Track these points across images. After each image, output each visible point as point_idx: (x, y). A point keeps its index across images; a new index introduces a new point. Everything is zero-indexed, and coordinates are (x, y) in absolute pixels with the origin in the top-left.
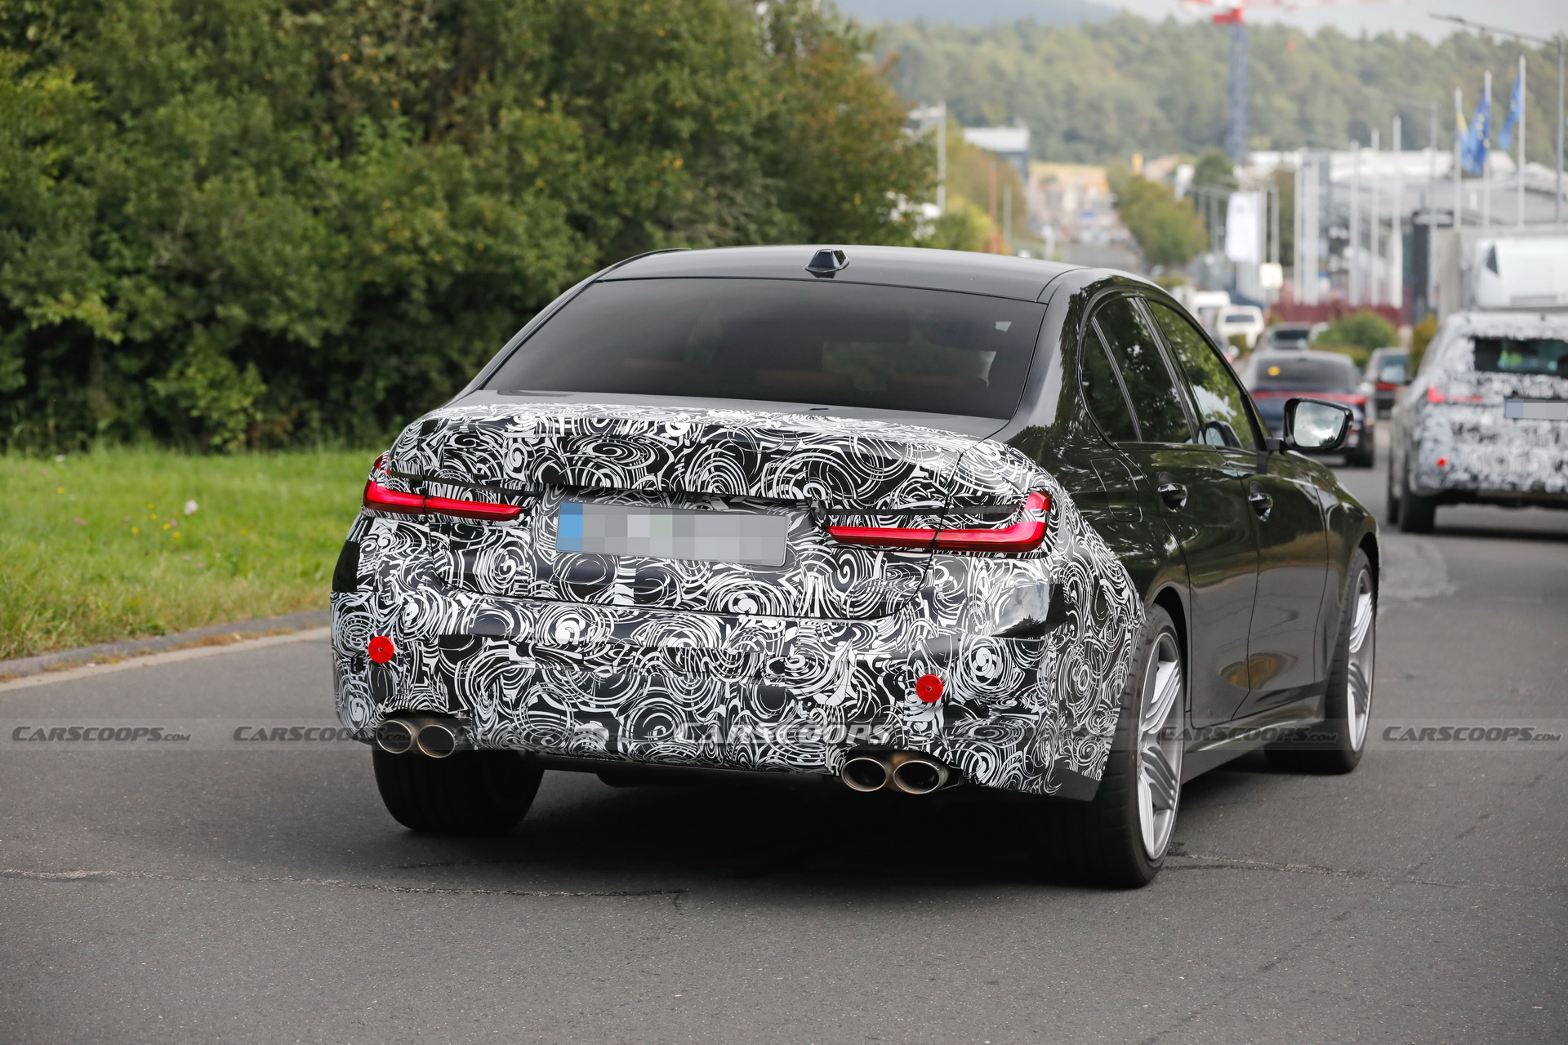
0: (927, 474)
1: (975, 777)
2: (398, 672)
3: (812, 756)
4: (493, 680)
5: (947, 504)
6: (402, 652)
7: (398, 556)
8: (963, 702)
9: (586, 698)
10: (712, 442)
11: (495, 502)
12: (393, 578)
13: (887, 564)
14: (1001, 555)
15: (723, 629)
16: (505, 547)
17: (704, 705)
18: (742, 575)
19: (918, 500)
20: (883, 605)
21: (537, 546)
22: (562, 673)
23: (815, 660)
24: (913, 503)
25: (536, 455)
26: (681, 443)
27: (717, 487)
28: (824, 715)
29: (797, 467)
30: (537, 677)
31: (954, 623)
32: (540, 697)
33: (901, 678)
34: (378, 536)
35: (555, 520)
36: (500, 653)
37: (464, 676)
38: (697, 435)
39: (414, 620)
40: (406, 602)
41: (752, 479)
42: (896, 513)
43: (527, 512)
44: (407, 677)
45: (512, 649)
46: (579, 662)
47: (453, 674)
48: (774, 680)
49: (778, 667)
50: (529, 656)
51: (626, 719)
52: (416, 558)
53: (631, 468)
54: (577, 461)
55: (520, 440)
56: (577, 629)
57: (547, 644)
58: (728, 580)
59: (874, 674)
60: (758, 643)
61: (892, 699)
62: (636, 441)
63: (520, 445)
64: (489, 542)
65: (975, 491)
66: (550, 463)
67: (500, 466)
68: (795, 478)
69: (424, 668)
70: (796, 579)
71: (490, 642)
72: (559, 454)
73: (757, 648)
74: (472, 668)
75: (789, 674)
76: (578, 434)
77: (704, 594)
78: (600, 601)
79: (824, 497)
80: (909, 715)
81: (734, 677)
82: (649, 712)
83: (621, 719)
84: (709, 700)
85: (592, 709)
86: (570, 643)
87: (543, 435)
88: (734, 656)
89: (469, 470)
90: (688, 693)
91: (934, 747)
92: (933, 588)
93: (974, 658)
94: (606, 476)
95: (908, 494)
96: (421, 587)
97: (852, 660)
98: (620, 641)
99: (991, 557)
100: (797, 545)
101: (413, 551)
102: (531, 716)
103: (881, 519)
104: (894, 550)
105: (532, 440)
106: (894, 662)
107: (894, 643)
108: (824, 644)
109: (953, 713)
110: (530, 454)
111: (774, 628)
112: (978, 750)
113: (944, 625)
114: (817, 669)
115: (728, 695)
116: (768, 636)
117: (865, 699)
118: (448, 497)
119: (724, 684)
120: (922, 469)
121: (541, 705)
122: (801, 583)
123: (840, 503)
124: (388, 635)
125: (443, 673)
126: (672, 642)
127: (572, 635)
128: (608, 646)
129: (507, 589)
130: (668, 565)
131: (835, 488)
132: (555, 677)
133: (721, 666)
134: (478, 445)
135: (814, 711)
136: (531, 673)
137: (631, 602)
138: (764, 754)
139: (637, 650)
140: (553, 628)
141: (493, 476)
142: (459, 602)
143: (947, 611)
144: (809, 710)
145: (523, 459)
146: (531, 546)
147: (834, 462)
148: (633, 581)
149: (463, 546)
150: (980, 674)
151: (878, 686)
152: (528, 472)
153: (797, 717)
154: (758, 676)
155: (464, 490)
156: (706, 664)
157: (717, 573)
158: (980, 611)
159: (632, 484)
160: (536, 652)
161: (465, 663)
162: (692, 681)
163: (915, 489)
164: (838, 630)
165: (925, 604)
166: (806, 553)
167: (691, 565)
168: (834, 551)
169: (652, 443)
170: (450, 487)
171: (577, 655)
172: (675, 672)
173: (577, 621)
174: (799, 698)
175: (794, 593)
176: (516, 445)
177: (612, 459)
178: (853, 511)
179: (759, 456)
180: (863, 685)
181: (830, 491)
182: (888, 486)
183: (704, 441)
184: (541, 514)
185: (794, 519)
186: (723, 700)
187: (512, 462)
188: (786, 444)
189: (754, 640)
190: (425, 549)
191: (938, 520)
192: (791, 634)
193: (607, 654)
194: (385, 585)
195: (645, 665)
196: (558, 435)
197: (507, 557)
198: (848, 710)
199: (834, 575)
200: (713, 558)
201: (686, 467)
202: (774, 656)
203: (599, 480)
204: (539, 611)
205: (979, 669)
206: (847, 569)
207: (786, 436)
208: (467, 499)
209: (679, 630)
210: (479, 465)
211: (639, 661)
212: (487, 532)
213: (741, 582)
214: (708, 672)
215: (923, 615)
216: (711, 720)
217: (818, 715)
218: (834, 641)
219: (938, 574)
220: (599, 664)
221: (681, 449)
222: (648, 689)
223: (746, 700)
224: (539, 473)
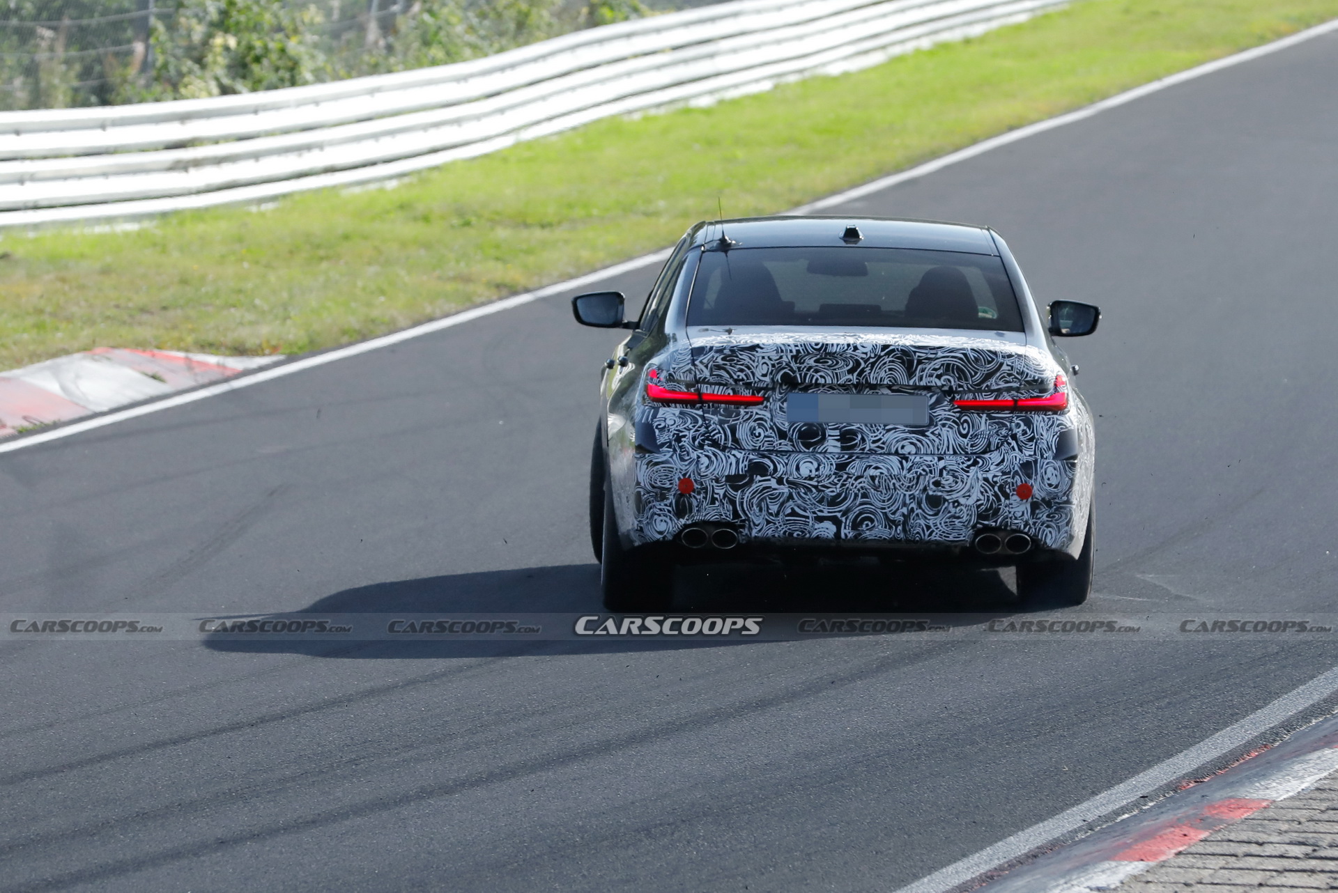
0: (1010, 368)
1: (1045, 543)
2: (697, 499)
3: (959, 535)
4: (762, 500)
5: (1020, 385)
6: (699, 487)
7: (684, 430)
8: (1040, 499)
9: (822, 507)
10: (888, 354)
11: (748, 395)
12: (685, 442)
13: (988, 421)
14: (1050, 413)
15: (901, 463)
16: (755, 421)
17: (894, 508)
18: (904, 432)
19: (1005, 383)
20: (989, 444)
21: (775, 420)
22: (805, 494)
23: (958, 478)
24: (1002, 385)
25: (777, 367)
26: (868, 356)
27: (890, 381)
28: (965, 510)
29: (938, 367)
30: (790, 497)
31: (1032, 453)
32: (792, 509)
33: (1007, 487)
34: (666, 419)
35: (785, 404)
36: (765, 484)
37: (743, 499)
38: (878, 351)
39: (707, 467)
40: (699, 457)
41: (911, 374)
42: (993, 391)
43: (768, 400)
44: (703, 501)
45: (774, 481)
46: (816, 487)
47: (736, 498)
48: (934, 491)
49: (937, 484)
50: (784, 485)
51: (846, 519)
52: (697, 431)
53: (837, 371)
54: (803, 369)
55: (766, 358)
56: (812, 467)
57: (795, 477)
58: (896, 435)
59: (993, 485)
60: (924, 470)
61: (1003, 499)
62: (841, 355)
63: (766, 360)
64: (745, 418)
65: (1034, 377)
66: (786, 370)
67: (753, 374)
68: (936, 373)
69: (715, 496)
70: (937, 432)
71: (759, 478)
72: (792, 365)
73: (924, 473)
74: (748, 494)
75: (943, 487)
76: (804, 352)
77: (883, 443)
78: (819, 451)
79: (952, 383)
80: (1012, 508)
81: (910, 491)
82: (860, 514)
83: (843, 519)
84: (896, 505)
85: (825, 514)
86: (810, 476)
87: (782, 354)
88: (910, 479)
89: (731, 377)
90: (884, 501)
91: (1025, 526)
92: (1016, 434)
93: (1046, 473)
94: (821, 376)
95: (1000, 380)
96: (706, 447)
97: (980, 477)
98: (840, 473)
99: (1045, 415)
100: (934, 412)
101: (694, 426)
102: (787, 520)
103: (985, 395)
104: (993, 413)
105: (774, 356)
106: (1004, 477)
107: (1002, 466)
108: (962, 469)
109: (1035, 506)
110: (773, 366)
111: (931, 461)
112: (1048, 526)
113: (1027, 455)
114: (960, 483)
115: (908, 502)
116: (929, 466)
117: (988, 500)
118: (715, 393)
119: (905, 495)
120: (1008, 365)
121: (793, 513)
122: (940, 435)
123: (961, 387)
124: (690, 476)
125: (729, 498)
126: (872, 472)
127: (811, 471)
128: (834, 476)
129: (760, 446)
130: (859, 428)
131: (959, 379)
132: (801, 497)
133: (903, 484)
134: (738, 361)
135: (959, 508)
136: (786, 495)
137: (838, 450)
138: (930, 535)
139: (851, 478)
140: (798, 468)
141: (748, 379)
142: (734, 455)
143: (1027, 446)
144: (956, 507)
145: (768, 369)
146: (772, 420)
147: (958, 363)
148: (839, 437)
149: (728, 422)
150: (1049, 482)
151: (995, 492)
152: (771, 376)
153: (949, 512)
154: (925, 489)
155: (727, 389)
156: (894, 484)
157: (888, 431)
158: (1045, 446)
159: (838, 381)
160: (789, 482)
161: (743, 491)
162: (885, 494)
163: (1004, 377)
164: (969, 460)
165: (1014, 443)
166: (940, 417)
167: (872, 427)
168: (958, 415)
169: (851, 357)
170: (717, 387)
171: (816, 484)
172: (874, 490)
173: (812, 463)
174: (950, 501)
175: (937, 440)
176: (764, 361)
177: (826, 367)
178: (970, 391)
179: (915, 362)
180: (987, 492)
181: (956, 380)
182: (989, 376)
183: (883, 354)
184: (775, 401)
185: (931, 397)
186: (904, 504)
187: (762, 370)
188: (931, 354)
189: (921, 468)
190: (702, 425)
191: (1016, 394)
192: (942, 464)
193: (833, 481)
194: (681, 448)
195: (856, 486)
196: (792, 354)
197: (757, 427)
198: (978, 507)
199: (958, 429)
200: (886, 422)
201: (871, 370)
202: (934, 477)
203: (817, 379)
204: (787, 458)
205: (1049, 479)
206: (965, 425)
207: (930, 349)
208: (729, 394)
209: (874, 465)
210: (739, 373)
211: (853, 485)
212: (742, 413)
213: (904, 435)
214: (895, 488)
215: (1014, 450)
216: (898, 517)
217: (962, 510)
218: (968, 467)
219: (1018, 426)
220: (828, 488)
221: (869, 359)
222: (859, 500)
223: (919, 504)
224: (779, 377)
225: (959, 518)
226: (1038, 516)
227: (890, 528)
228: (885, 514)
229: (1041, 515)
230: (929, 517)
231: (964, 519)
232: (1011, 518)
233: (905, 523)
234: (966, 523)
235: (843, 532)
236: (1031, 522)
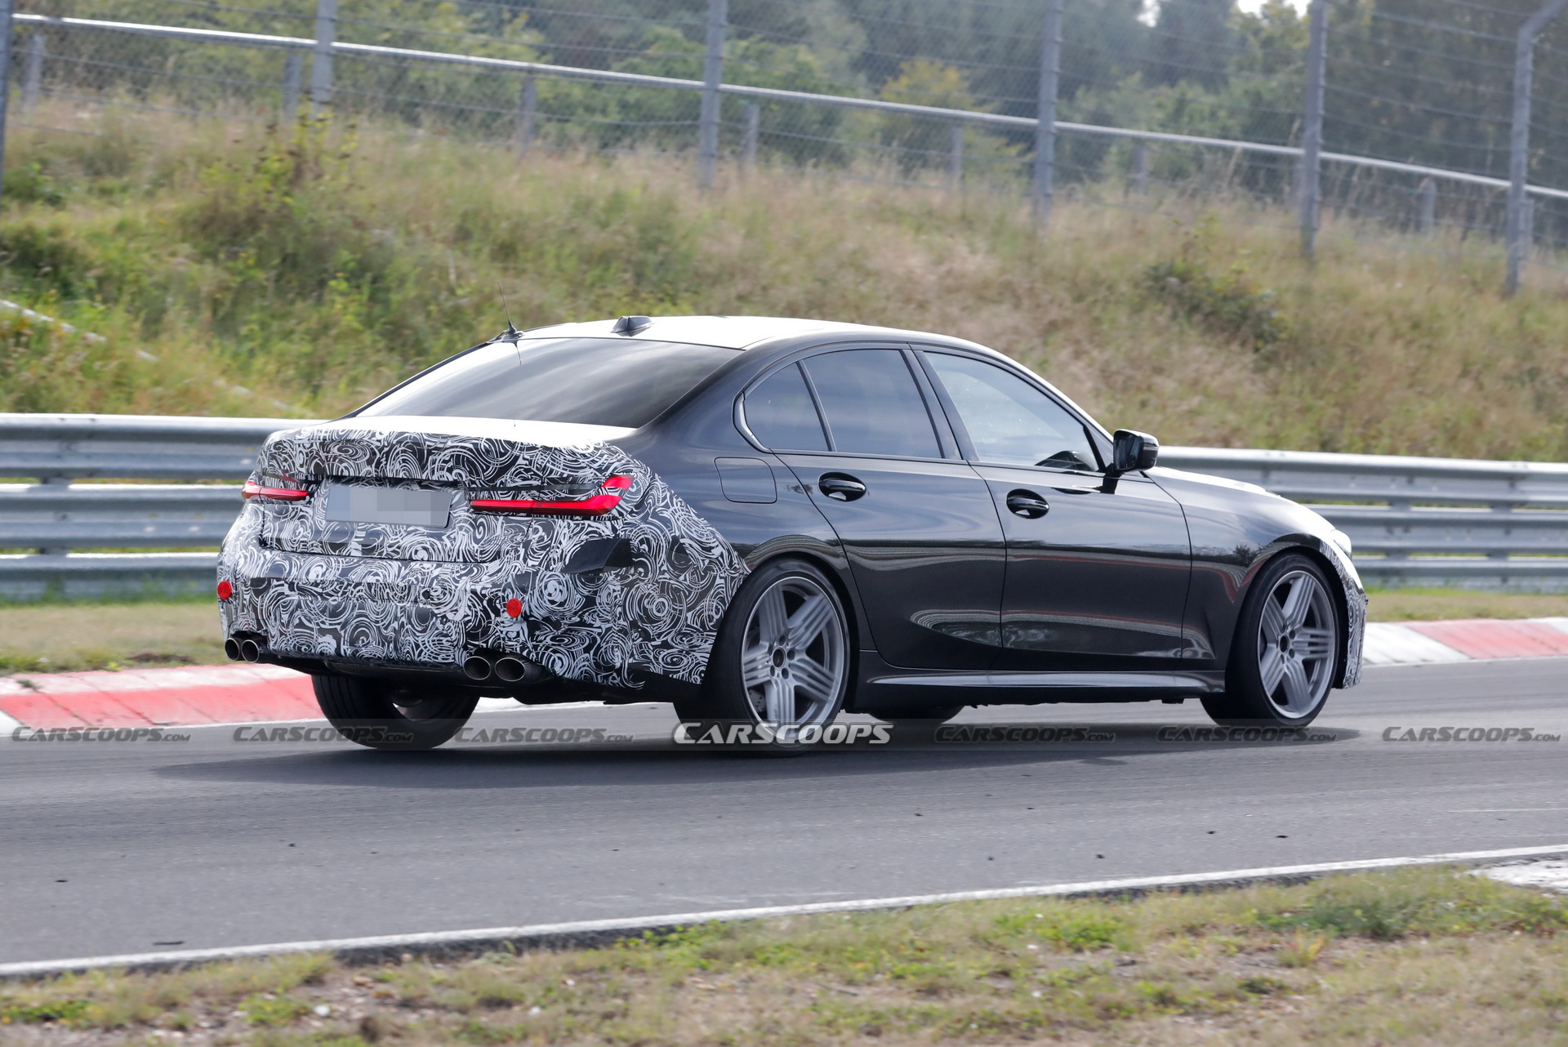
0: (527, 462)
1: (553, 670)
2: (234, 605)
3: (447, 656)
4: (277, 608)
5: (542, 483)
6: (235, 591)
7: (247, 528)
8: (541, 618)
9: (324, 619)
10: (400, 442)
11: (294, 489)
13: (504, 525)
14: (578, 518)
15: (400, 569)
16: (299, 519)
17: (386, 622)
18: (422, 535)
19: (523, 480)
20: (497, 553)
21: (316, 518)
22: (311, 602)
23: (447, 590)
24: (520, 483)
25: (310, 456)
26: (383, 445)
27: (405, 474)
28: (453, 627)
29: (447, 459)
30: (299, 606)
31: (537, 563)
32: (300, 619)
33: (498, 601)
35: (327, 499)
36: (280, 589)
37: (263, 606)
38: (393, 439)
39: (241, 569)
41: (423, 467)
42: (510, 489)
43: (312, 495)
44: (238, 608)
45: (286, 586)
46: (321, 594)
47: (258, 605)
48: (425, 604)
49: (427, 595)
50: (295, 591)
51: (345, 632)
52: (255, 529)
53: (358, 462)
54: (330, 458)
55: (302, 446)
56: (320, 571)
57: (305, 582)
59: (481, 598)
60: (417, 579)
61: (493, 616)
62: (359, 444)
64: (291, 516)
65: (562, 474)
66: (317, 460)
67: (294, 464)
68: (447, 466)
69: (245, 602)
70: (452, 536)
71: (275, 583)
72: (321, 454)
73: (415, 582)
74: (266, 600)
75: (432, 599)
76: (331, 440)
77: (399, 547)
78: (341, 553)
79: (464, 479)
80: (504, 627)
81: (403, 602)
82: (357, 627)
83: (342, 633)
84: (389, 618)
85: (327, 626)
86: (316, 581)
87: (313, 441)
88: (403, 588)
89: (281, 467)
90: (378, 614)
91: (522, 649)
92: (529, 541)
93: (546, 587)
94: (346, 468)
95: (516, 476)
96: (250, 547)
97: (468, 589)
98: (342, 580)
99: (572, 519)
100: (455, 513)
101: (254, 524)
102: (296, 632)
103: (501, 494)
104: (509, 515)
105: (307, 445)
106: (494, 590)
107: (496, 577)
108: (454, 579)
109: (534, 626)
110: (307, 456)
111: (428, 569)
112: (555, 651)
113: (531, 565)
114: (448, 595)
115: (399, 615)
116: (423, 574)
117: (476, 616)
118: (273, 486)
119: (397, 606)
120: (524, 459)
121: (301, 625)
122: (455, 539)
123: (474, 483)
124: (228, 579)
125: (253, 605)
126: (371, 579)
127: (318, 576)
128: (336, 583)
129: (295, 547)
130: (383, 529)
131: (471, 473)
132: (308, 605)
133: (396, 595)
134: (283, 449)
135: (447, 624)
136: (295, 603)
137: (360, 554)
138: (419, 655)
139: (351, 585)
140: (309, 572)
141: (291, 470)
142: (265, 556)
143: (535, 555)
144: (444, 623)
145: (304, 458)
146: (312, 518)
147: (468, 455)
148: (363, 540)
149: (278, 519)
150: (551, 599)
151: (484, 607)
152: (307, 467)
153: (437, 629)
154: (416, 601)
155: (279, 481)
156: (388, 593)
157: (409, 533)
158: (556, 556)
159: (359, 473)
160: (300, 589)
161: (263, 597)
162: (380, 606)
163: (520, 473)
164: (464, 569)
165: (522, 551)
166: (459, 519)
167: (396, 528)
168: (474, 516)
169: (368, 445)
170: (273, 479)
171: (320, 591)
172: (371, 600)
173: (322, 566)
174: (438, 616)
175: (449, 545)
176: (300, 449)
177: (348, 457)
178: (483, 489)
179: (426, 452)
180: (475, 607)
181: (468, 475)
182: (502, 471)
183: (396, 442)
184: (319, 496)
186: (396, 618)
187: (299, 459)
188: (442, 443)
189: (415, 577)
191: (537, 494)
192: (436, 572)
193: (335, 588)
195: (355, 595)
196: (321, 441)
197: (299, 526)
198: (466, 623)
199: (474, 533)
200: (409, 523)
201: (387, 460)
202: (425, 587)
203: (342, 471)
204: (304, 561)
205: (550, 595)
206: (481, 528)
207: (440, 437)
208: (281, 487)
209: (375, 571)
210: (284, 464)
211: (352, 593)
212: (291, 510)
213: (421, 539)
214: (389, 599)
215: (518, 559)
216: (389, 633)
217: (449, 627)
218: (460, 577)
219: (536, 531)
220: (332, 596)
221: (383, 449)
222: (356, 611)
223: (409, 618)
224: (312, 468)
225: (446, 636)
226: (539, 639)
227: (383, 645)
228: (378, 628)
229: (543, 638)
230: (418, 634)
231: (454, 637)
232: (504, 639)
233: (396, 641)
234: (455, 643)
235: (343, 647)
236: (530, 645)
